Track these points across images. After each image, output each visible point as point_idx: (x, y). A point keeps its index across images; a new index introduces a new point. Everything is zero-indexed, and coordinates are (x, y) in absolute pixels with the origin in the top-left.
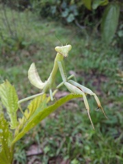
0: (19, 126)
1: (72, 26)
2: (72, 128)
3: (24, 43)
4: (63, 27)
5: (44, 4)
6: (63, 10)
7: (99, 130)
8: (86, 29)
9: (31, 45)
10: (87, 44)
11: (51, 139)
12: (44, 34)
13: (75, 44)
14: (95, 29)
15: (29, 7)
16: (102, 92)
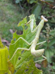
1: (17, 5)
10: (22, 18)
12: (1, 5)
13: (16, 15)
14: (28, 11)
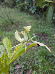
0: (12, 56)
1: (34, 14)
2: (33, 58)
3: (14, 22)
4: (30, 15)
5: (22, 5)
6: (30, 8)
7: (45, 58)
8: (40, 16)
9: (16, 22)
10: (40, 22)
11: (25, 62)
12: (22, 18)
14: (43, 16)
15: (16, 6)
16: (46, 43)
